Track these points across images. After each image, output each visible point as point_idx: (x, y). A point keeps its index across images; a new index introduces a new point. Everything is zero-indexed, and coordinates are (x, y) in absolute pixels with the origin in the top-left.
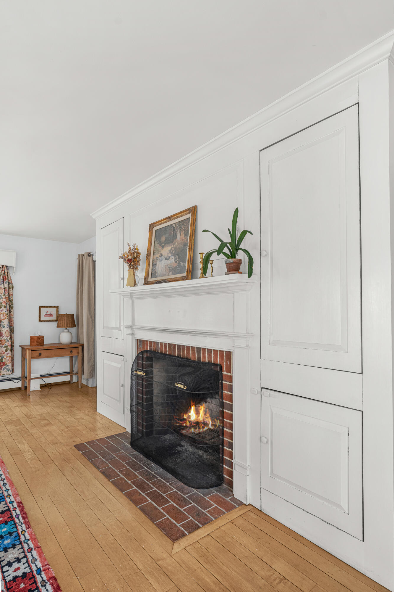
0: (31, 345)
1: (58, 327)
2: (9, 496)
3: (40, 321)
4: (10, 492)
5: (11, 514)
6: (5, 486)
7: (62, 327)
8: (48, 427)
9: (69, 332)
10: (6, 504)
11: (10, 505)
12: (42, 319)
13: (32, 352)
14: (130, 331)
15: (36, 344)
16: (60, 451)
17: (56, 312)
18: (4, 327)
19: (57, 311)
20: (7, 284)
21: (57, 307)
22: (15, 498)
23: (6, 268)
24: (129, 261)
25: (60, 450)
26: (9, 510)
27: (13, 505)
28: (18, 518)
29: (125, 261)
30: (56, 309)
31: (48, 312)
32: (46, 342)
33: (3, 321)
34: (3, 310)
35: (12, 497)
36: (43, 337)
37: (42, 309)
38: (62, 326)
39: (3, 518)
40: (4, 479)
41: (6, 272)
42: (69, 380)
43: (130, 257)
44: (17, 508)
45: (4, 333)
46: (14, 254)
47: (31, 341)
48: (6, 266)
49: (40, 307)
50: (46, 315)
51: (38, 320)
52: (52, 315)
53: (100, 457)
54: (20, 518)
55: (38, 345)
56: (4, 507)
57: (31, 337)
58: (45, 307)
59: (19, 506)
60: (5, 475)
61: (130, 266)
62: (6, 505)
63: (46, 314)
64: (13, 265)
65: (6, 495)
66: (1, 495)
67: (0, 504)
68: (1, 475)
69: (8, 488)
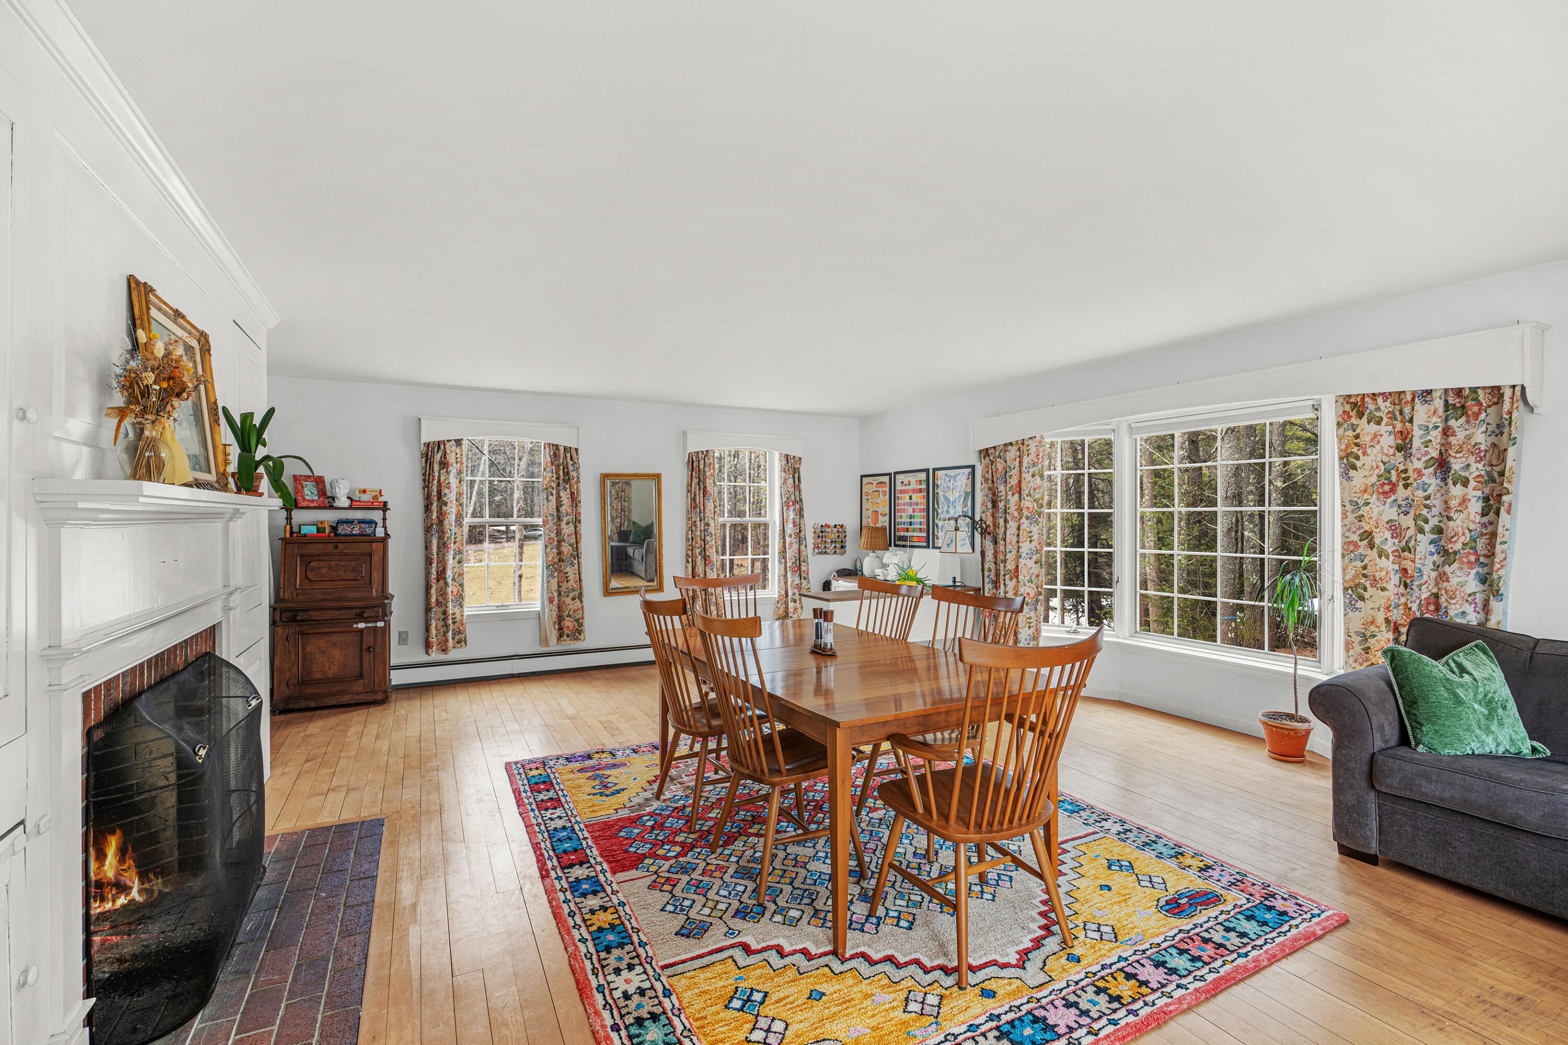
2: (563, 890)
4: (561, 896)
5: (559, 862)
10: (567, 878)
11: (560, 874)
22: (553, 886)
26: (563, 868)
35: (558, 887)
40: (574, 927)
54: (546, 856)
59: (547, 871)
60: (573, 939)
65: (568, 894)
66: (576, 894)
67: (576, 878)
68: (583, 941)
69: (565, 906)
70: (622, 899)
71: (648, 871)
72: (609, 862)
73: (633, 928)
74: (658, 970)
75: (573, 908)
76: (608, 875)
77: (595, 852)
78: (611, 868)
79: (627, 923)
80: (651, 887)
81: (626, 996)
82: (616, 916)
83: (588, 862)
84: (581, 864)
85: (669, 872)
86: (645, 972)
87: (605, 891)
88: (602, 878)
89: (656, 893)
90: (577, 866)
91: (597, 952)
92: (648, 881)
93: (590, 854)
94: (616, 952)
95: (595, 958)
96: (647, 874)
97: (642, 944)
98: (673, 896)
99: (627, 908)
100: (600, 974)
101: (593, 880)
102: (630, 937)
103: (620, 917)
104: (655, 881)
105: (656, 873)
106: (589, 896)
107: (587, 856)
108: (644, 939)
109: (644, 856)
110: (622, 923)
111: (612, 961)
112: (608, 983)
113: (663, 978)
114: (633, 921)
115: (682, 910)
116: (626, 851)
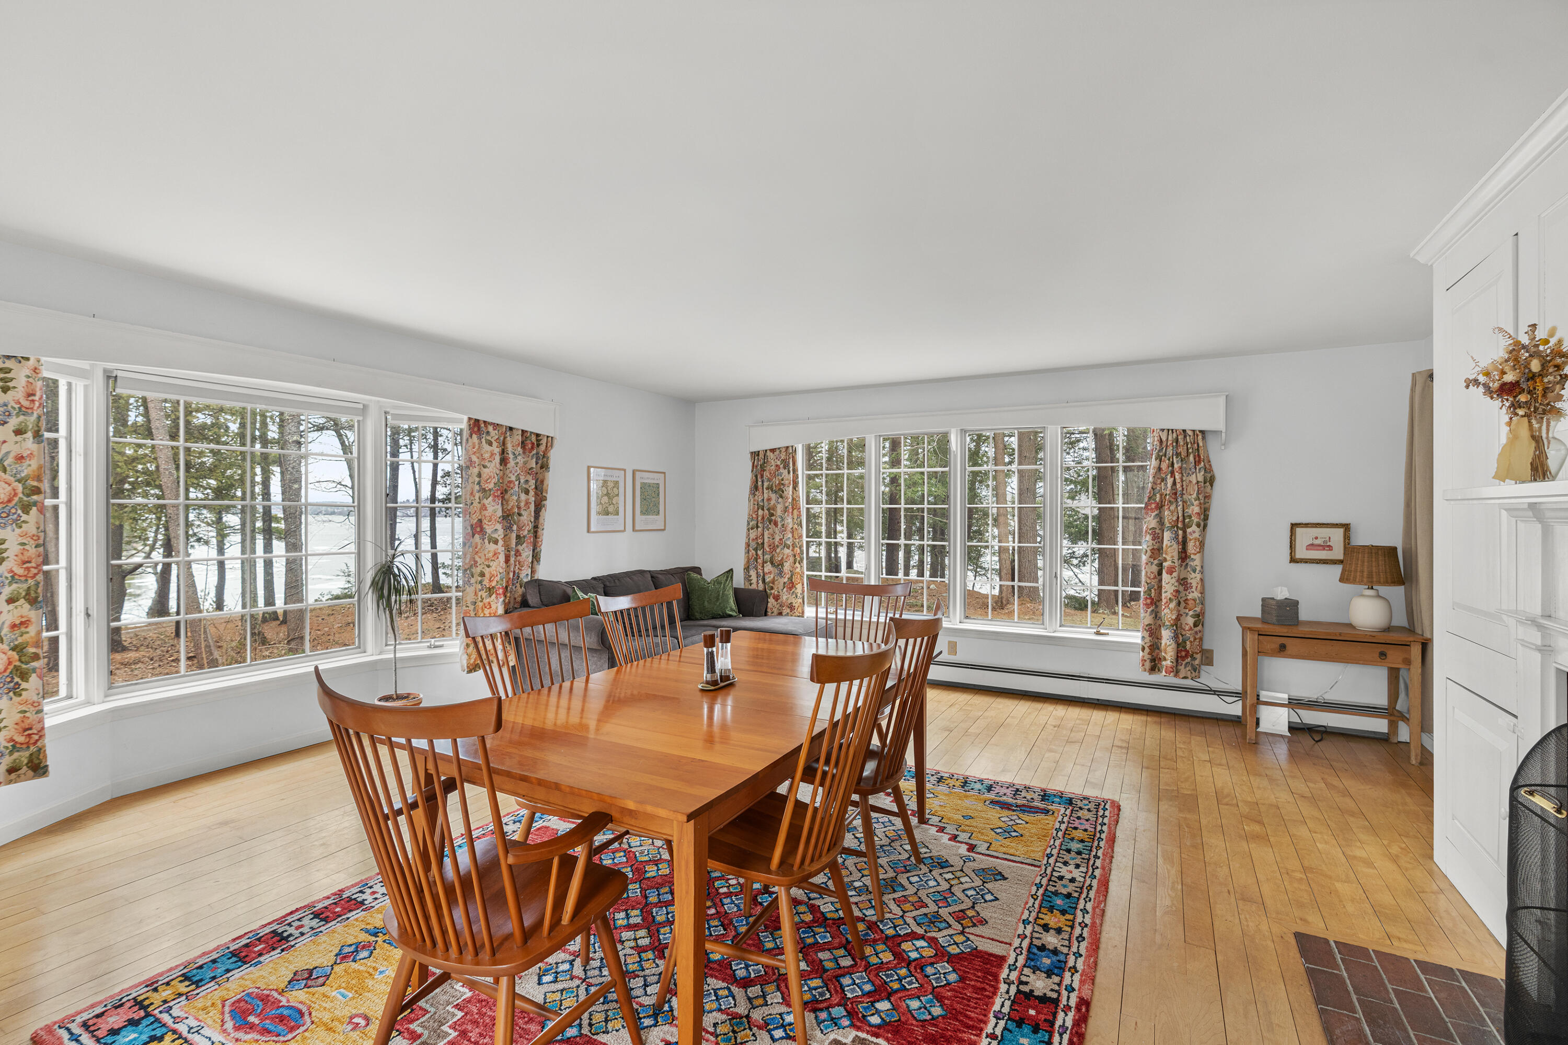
0: (1264, 620)
1: (1342, 580)
2: (1074, 969)
3: (1293, 560)
4: (1080, 965)
5: (1055, 1015)
6: (1079, 942)
7: (1354, 582)
8: (1252, 846)
9: (1378, 596)
10: (1059, 985)
11: (1064, 993)
12: (1299, 555)
13: (1261, 637)
14: (1536, 638)
15: (1274, 620)
16: (1248, 926)
17: (1342, 539)
18: (1194, 571)
19: (1347, 537)
20: (1202, 473)
21: (1346, 527)
22: (1082, 982)
23: (1200, 437)
24: (1507, 390)
25: (1251, 924)
26: (1056, 1002)
27: (1068, 998)
28: (1061, 1035)
29: (1489, 391)
30: (1341, 531)
31: (1316, 538)
32: (1304, 615)
33: (1192, 556)
34: (1194, 532)
35: (1077, 977)
36: (1297, 603)
37: (1299, 531)
38: (1355, 578)
39: (1038, 1013)
40: (1086, 925)
41: (1201, 444)
42: (1385, 730)
43: (1510, 377)
44: (1073, 1010)
45: (1194, 585)
46: (1222, 400)
47: (1263, 611)
48: (1200, 431)
49: (1294, 526)
50: (1311, 547)
51: (1289, 558)
52: (1329, 546)
53: (1360, 1015)
54: (1066, 1038)
55: (1280, 623)
56: (1052, 990)
57: (1264, 600)
58: (1307, 525)
59: (1078, 1008)
60: (1093, 918)
61: (1515, 406)
62: (1057, 988)
63: (1312, 545)
64: (1221, 426)
65: (1071, 963)
66: (1062, 958)
67: (1049, 976)
68: (1085, 911)
69: (1083, 951)
70: (1021, 926)
71: (968, 939)
72: (996, 977)
73: (1035, 900)
74: (1044, 868)
75: (1076, 943)
76: (1011, 961)
77: (998, 1001)
78: (1000, 966)
79: (1036, 906)
80: (983, 922)
81: (1077, 866)
82: (1041, 915)
83: (1019, 991)
84: (1030, 995)
85: (950, 926)
86: (1054, 870)
87: (1031, 943)
88: (1021, 960)
89: (983, 914)
90: (1036, 993)
91: (1078, 899)
92: (979, 930)
93: (1007, 1004)
94: (1064, 891)
95: (1084, 896)
96: (971, 937)
97: (1039, 886)
98: (974, 903)
99: (1024, 917)
100: (1087, 885)
101: (1032, 963)
102: (1043, 895)
103: (1039, 912)
104: (974, 925)
105: (962, 933)
106: (1051, 947)
107: (1013, 1003)
108: (1034, 888)
109: (952, 959)
110: (1040, 907)
111: (1071, 888)
112: (1085, 878)
113: (1045, 862)
114: (1030, 904)
115: (982, 890)
116: (962, 979)
